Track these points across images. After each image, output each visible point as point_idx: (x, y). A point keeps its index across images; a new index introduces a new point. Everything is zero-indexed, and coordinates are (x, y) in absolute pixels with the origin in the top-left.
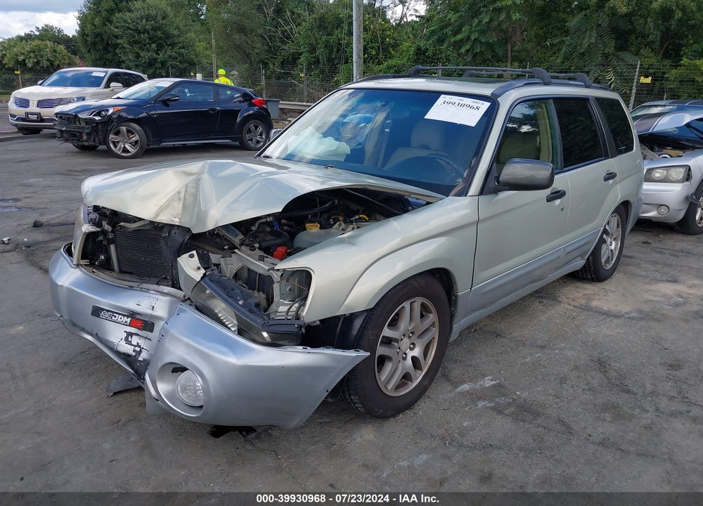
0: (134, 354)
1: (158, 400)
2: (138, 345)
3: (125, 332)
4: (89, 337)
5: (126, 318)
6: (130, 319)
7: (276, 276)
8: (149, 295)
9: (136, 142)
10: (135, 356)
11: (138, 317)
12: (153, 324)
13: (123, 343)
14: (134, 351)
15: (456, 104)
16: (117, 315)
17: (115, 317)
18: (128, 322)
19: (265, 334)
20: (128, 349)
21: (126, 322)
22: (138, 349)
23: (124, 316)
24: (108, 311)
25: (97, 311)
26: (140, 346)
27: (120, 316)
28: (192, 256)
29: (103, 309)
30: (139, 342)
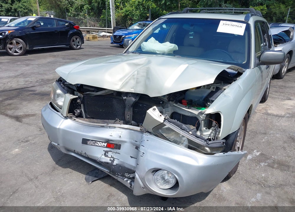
0: (110, 162)
1: (144, 188)
2: (112, 157)
3: (104, 151)
4: (73, 154)
5: (104, 143)
6: (106, 144)
7: (202, 117)
8: (116, 130)
9: (21, 48)
10: (111, 163)
11: (111, 142)
12: (120, 145)
13: (103, 157)
14: (110, 160)
15: (230, 25)
16: (98, 142)
17: (97, 143)
18: (105, 145)
19: (207, 149)
20: (107, 160)
21: (104, 145)
22: (112, 159)
23: (103, 142)
24: (92, 141)
25: (85, 141)
26: (113, 158)
27: (100, 143)
28: (154, 109)
29: (89, 140)
30: (112, 155)
